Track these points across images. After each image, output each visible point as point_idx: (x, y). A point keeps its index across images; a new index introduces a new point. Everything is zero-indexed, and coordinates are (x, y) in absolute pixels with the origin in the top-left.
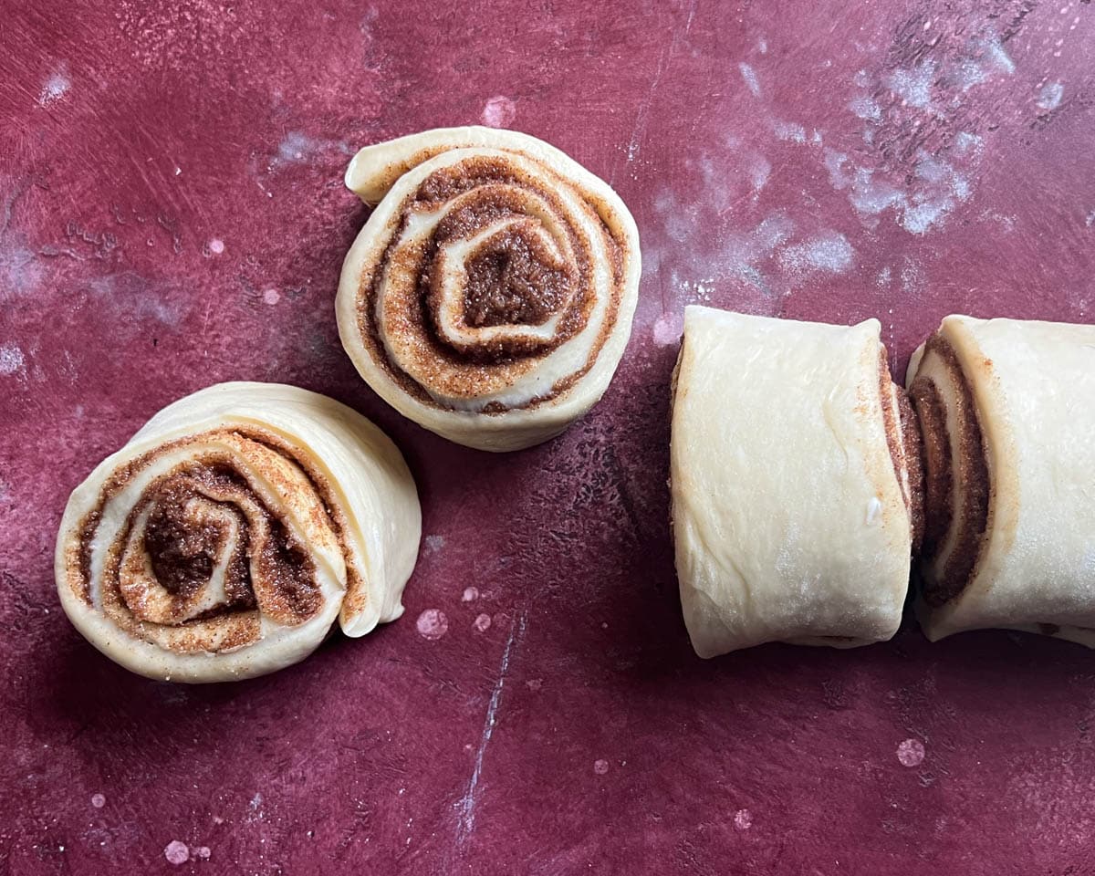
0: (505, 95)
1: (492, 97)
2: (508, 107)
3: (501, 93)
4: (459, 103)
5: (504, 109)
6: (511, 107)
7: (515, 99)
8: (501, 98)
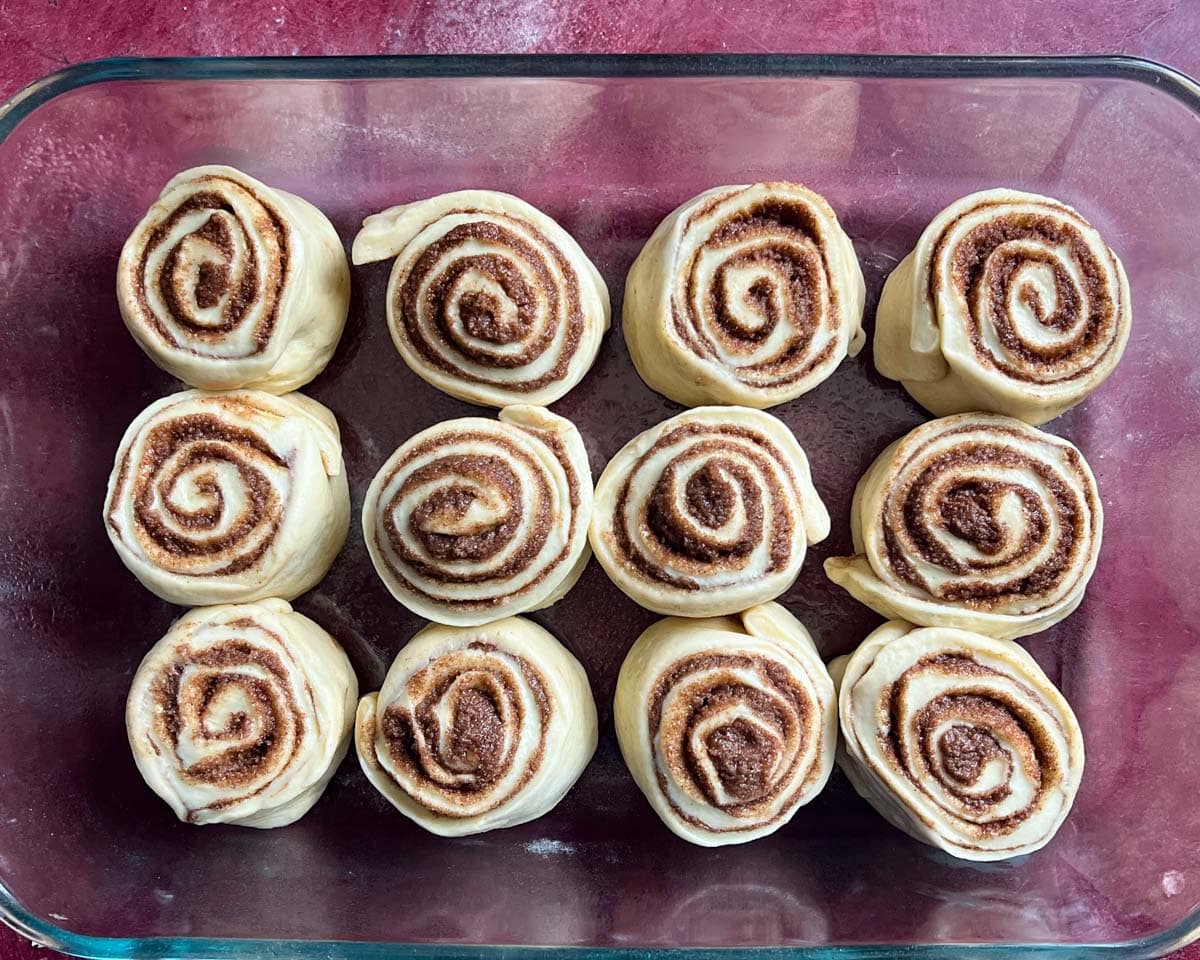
0: (1175, 869)
1: (1167, 871)
2: (1178, 878)
3: (1172, 869)
4: (1146, 876)
5: (1176, 880)
6: (1180, 877)
7: (1182, 871)
8: (1173, 872)
